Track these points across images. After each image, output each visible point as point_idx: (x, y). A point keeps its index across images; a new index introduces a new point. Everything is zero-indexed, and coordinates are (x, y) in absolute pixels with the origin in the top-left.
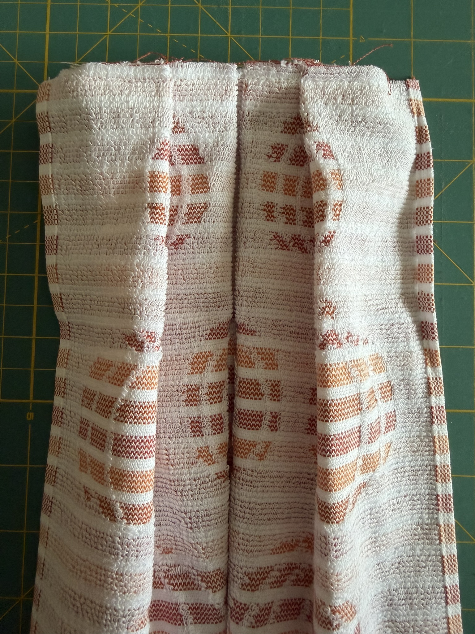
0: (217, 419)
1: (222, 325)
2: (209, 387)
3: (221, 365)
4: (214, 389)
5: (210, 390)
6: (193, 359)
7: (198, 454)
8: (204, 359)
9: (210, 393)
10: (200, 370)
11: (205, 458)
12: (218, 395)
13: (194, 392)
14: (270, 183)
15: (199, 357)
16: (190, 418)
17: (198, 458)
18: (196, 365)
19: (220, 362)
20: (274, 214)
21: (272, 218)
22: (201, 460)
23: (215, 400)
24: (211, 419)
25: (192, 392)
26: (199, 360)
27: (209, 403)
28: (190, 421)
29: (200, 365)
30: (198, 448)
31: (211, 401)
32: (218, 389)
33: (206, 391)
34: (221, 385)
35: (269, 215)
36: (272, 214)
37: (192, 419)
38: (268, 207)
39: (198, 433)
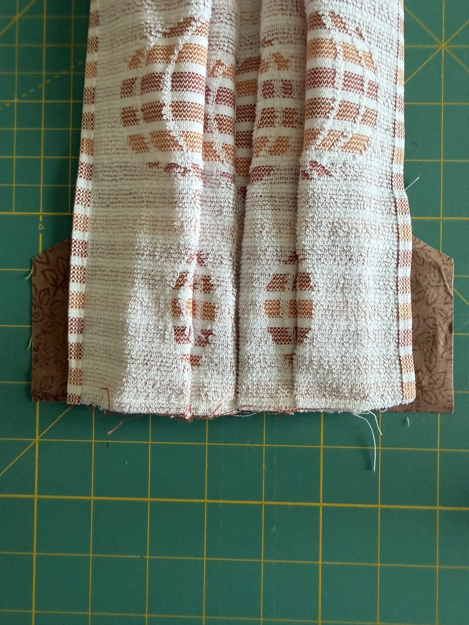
0: (268, 94)
1: (259, 178)
2: (273, 123)
3: (262, 142)
4: (269, 121)
5: (272, 120)
6: (286, 150)
7: (288, 64)
8: (277, 149)
9: (272, 118)
10: (280, 139)
11: (282, 60)
12: (265, 116)
13: (287, 120)
14: (208, 310)
15: (281, 151)
16: (292, 97)
17: (288, 61)
18: (284, 144)
19: (262, 145)
20: (202, 283)
21: (205, 278)
22: (286, 58)
23: (268, 111)
24: (274, 94)
25: (289, 121)
26: (281, 149)
27: (275, 109)
28: (292, 94)
29: (280, 144)
30: (287, 70)
31: (272, 111)
32: (265, 120)
33: (277, 120)
34: (261, 124)
35: (208, 281)
36: (205, 282)
37: (290, 96)
38: (209, 288)
39: (286, 83)
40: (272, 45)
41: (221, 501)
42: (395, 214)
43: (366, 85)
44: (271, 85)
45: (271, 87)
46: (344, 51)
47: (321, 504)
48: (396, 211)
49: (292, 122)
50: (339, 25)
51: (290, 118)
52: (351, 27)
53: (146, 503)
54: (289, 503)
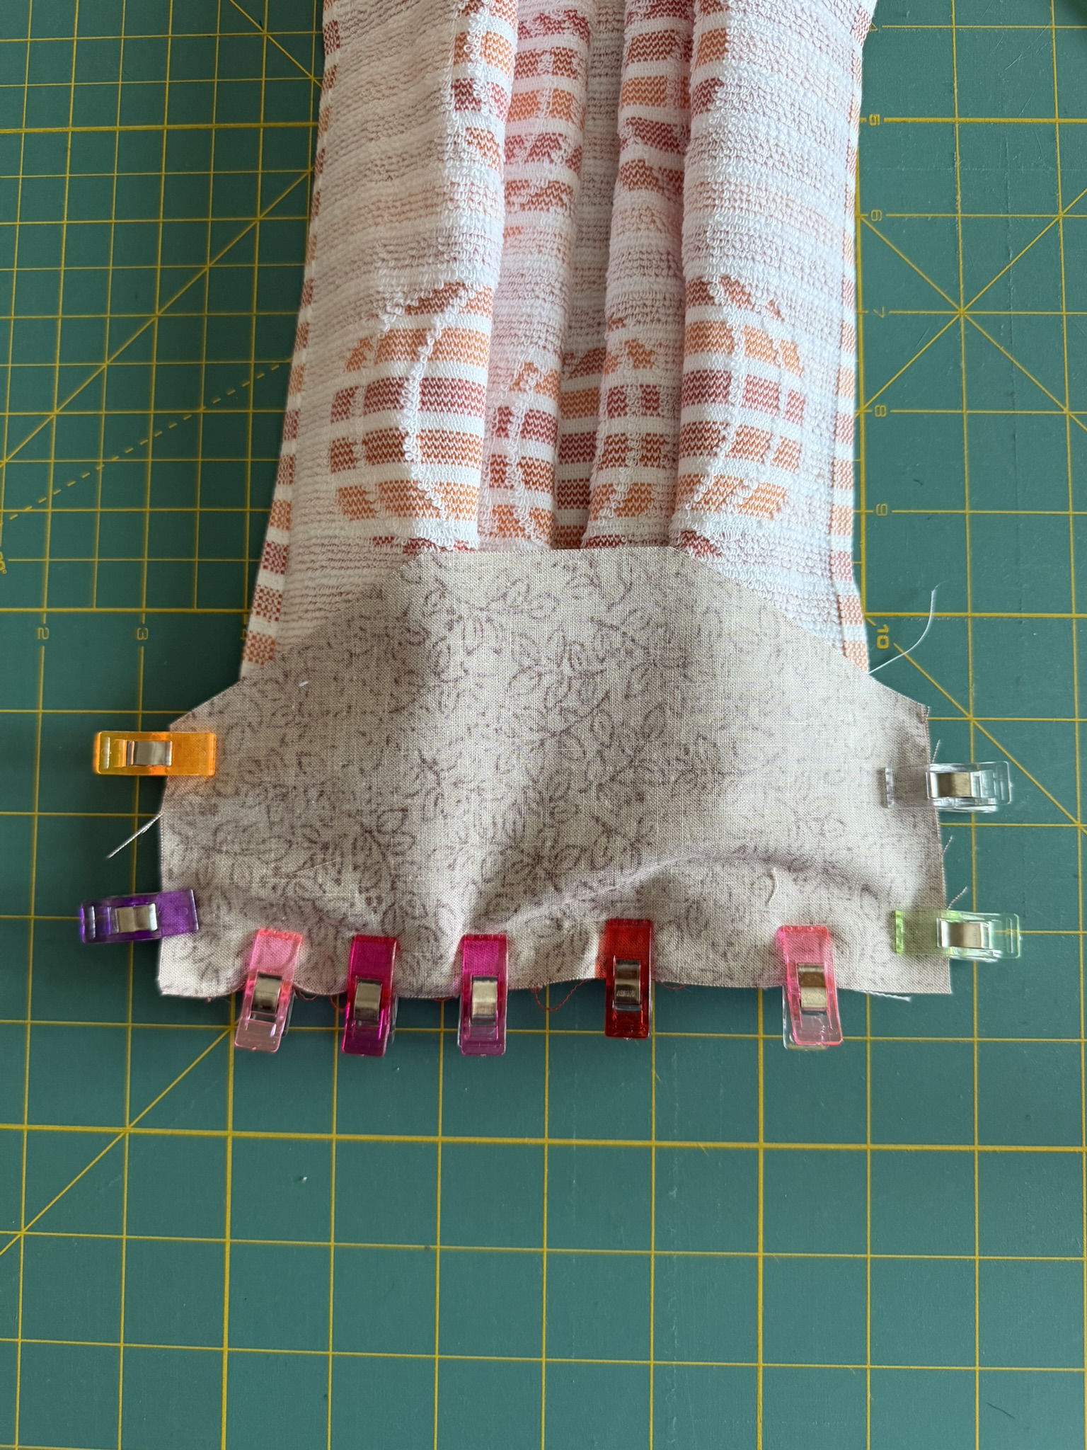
0: (616, 410)
2: (624, 460)
3: (603, 495)
4: (617, 456)
5: (623, 455)
6: (646, 507)
7: (652, 358)
8: (630, 505)
9: (623, 451)
10: (636, 488)
11: (641, 351)
12: (611, 447)
13: (649, 455)
15: (637, 510)
16: (658, 415)
17: (651, 352)
18: (643, 496)
19: (604, 498)
22: (648, 348)
23: (617, 439)
24: (627, 409)
25: (652, 456)
26: (637, 505)
27: (628, 435)
28: (659, 410)
29: (636, 496)
30: (651, 367)
31: (623, 438)
32: (611, 456)
33: (631, 454)
34: (604, 463)
37: (655, 413)
39: (648, 390)
40: (624, 326)
41: (574, 1142)
42: (838, 622)
43: (784, 399)
44: (623, 394)
45: (622, 397)
46: (747, 341)
47: (762, 1145)
48: (840, 617)
49: (659, 457)
50: (738, 298)
51: (655, 451)
52: (761, 300)
53: (435, 1145)
54: (701, 1145)
